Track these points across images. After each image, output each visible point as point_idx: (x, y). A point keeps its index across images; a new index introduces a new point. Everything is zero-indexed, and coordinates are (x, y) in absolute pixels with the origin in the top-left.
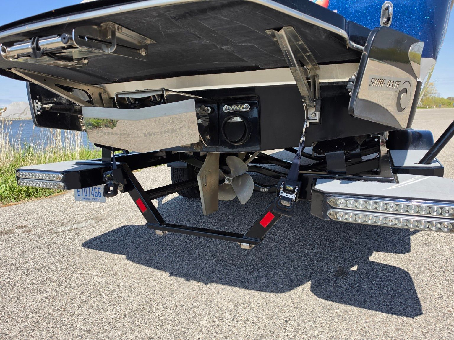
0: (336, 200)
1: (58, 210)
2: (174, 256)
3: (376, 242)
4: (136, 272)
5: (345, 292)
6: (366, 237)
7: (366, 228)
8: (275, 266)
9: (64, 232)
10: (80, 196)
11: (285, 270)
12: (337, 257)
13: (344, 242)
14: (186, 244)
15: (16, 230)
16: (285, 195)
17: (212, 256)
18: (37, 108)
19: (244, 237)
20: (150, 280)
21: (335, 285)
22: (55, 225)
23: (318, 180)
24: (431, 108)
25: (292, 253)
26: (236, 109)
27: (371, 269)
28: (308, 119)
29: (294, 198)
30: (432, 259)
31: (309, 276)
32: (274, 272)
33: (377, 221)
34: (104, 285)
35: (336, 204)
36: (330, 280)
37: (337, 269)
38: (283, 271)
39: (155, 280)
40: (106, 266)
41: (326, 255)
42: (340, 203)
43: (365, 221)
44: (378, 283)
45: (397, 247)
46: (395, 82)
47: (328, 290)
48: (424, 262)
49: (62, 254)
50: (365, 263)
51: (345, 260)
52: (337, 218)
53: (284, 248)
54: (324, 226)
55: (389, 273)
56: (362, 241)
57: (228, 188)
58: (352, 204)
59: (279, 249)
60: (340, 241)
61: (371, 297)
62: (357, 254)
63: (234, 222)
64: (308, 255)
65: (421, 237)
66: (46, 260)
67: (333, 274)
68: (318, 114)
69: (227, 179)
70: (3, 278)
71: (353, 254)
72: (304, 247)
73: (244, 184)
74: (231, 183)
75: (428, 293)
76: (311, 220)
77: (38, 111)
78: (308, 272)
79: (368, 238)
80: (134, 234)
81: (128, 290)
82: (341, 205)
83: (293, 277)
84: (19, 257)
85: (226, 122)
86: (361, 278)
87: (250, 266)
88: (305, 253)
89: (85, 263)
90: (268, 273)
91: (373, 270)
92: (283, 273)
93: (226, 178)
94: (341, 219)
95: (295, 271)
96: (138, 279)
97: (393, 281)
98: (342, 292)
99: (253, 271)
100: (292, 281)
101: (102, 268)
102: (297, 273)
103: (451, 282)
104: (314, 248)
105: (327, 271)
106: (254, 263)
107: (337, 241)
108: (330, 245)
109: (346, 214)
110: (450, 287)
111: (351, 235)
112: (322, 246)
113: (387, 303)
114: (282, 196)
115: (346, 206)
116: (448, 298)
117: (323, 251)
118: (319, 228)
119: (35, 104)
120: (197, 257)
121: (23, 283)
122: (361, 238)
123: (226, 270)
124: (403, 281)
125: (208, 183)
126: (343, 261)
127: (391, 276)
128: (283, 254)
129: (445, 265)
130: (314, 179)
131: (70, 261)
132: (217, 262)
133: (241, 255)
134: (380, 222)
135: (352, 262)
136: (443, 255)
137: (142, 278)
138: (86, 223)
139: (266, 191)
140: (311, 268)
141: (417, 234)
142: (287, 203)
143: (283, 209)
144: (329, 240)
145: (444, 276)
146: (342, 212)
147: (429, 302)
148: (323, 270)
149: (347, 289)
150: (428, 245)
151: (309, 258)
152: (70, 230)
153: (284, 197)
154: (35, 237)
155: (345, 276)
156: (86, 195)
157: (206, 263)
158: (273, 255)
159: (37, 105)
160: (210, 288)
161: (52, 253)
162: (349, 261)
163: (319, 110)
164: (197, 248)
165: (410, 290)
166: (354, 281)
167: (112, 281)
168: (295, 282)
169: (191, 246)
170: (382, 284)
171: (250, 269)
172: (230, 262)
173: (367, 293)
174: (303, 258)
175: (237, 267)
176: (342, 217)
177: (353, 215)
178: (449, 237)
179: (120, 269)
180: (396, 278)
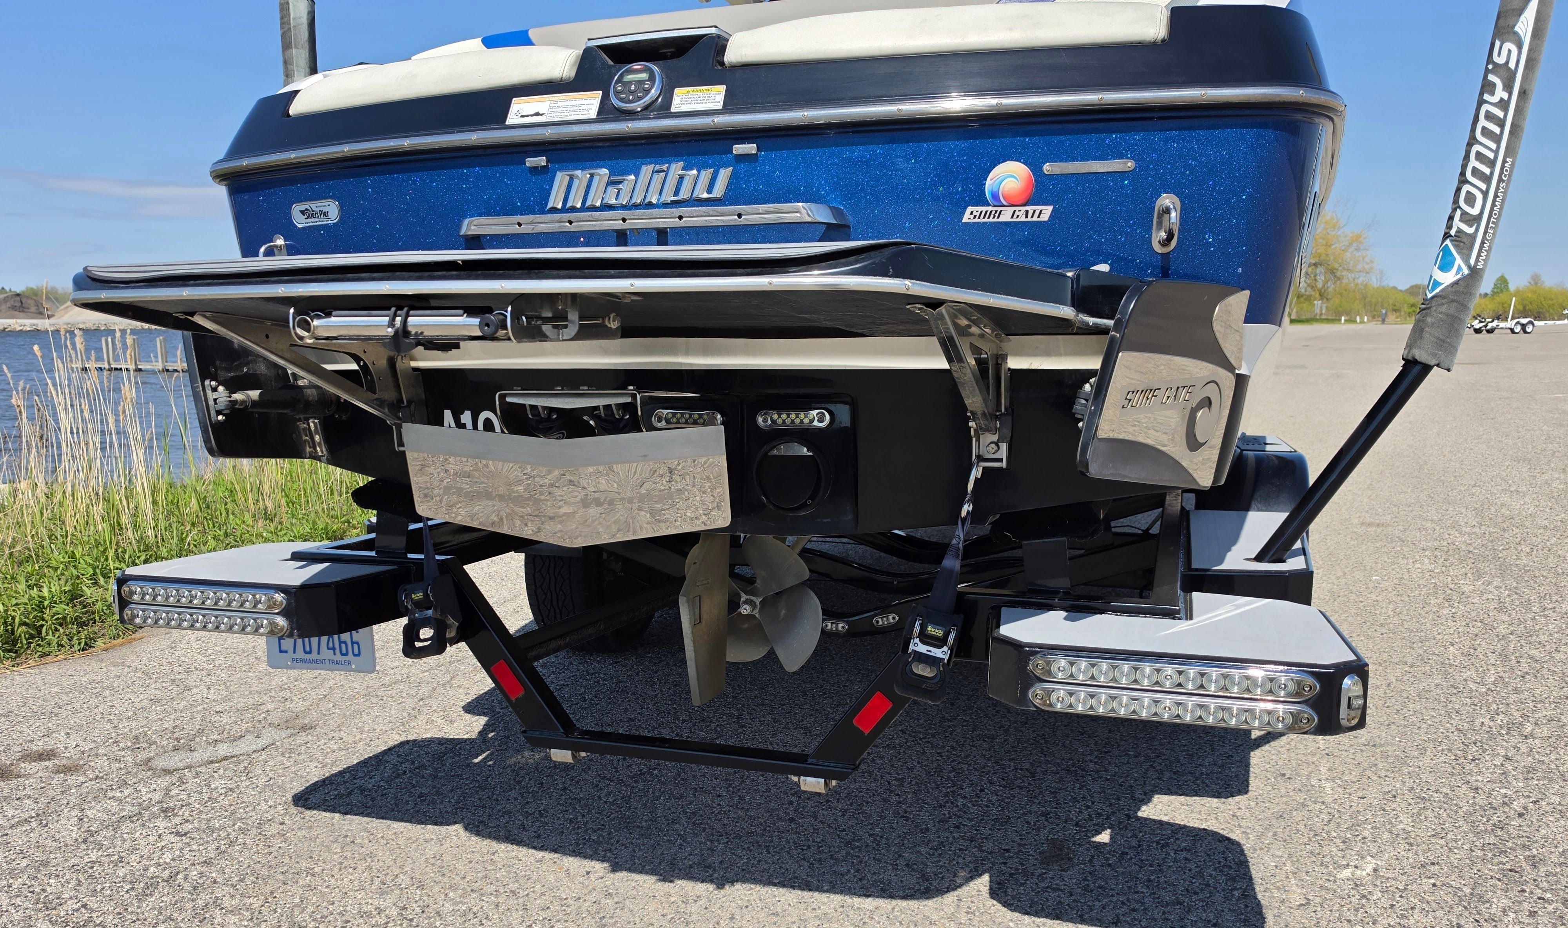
0: (1049, 663)
1: (142, 696)
2: (579, 828)
3: (1150, 772)
4: (480, 875)
5: (1066, 900)
6: (1125, 759)
7: (1125, 734)
8: (877, 845)
9: (198, 769)
10: (286, 652)
11: (906, 855)
12: (1045, 814)
13: (1063, 773)
14: (609, 794)
15: (23, 765)
16: (922, 648)
17: (694, 824)
18: (216, 403)
19: (810, 761)
20: (527, 895)
21: (1043, 885)
22: (154, 747)
23: (1004, 610)
24: (1355, 322)
25: (922, 807)
26: (793, 422)
27: (1134, 843)
28: (980, 458)
29: (946, 657)
30: (1295, 813)
31: (972, 866)
32: (878, 860)
33: (1137, 709)
34: (394, 912)
35: (1049, 673)
36: (1027, 874)
37: (1046, 847)
38: (900, 856)
39: (543, 894)
40: (381, 863)
41: (1015, 811)
42: (1056, 670)
43: (1113, 710)
44: (1152, 878)
45: (1207, 786)
46: (1181, 389)
47: (1024, 898)
48: (1274, 821)
49: (223, 834)
50: (1120, 829)
51: (1066, 822)
52: (1051, 705)
53: (898, 795)
54: (1006, 731)
55: (1182, 850)
56: (1113, 769)
57: (746, 626)
58: (1084, 673)
59: (884, 800)
60: (1052, 772)
61: (1134, 910)
62: (1097, 806)
63: (742, 726)
64: (965, 813)
65: (1274, 757)
66: (178, 853)
67: (1036, 859)
68: (1004, 447)
69: (746, 602)
70: (65, 907)
71: (1088, 807)
72: (954, 792)
73: (794, 615)
74: (756, 613)
75: (1274, 898)
76: (970, 715)
77: (219, 413)
78: (970, 856)
79: (1128, 763)
80: (436, 769)
81: (472, 922)
82: (1060, 674)
83: (928, 870)
84: (83, 846)
85: (766, 454)
86: (1110, 865)
87: (809, 847)
88: (957, 806)
89: (311, 857)
90: (861, 862)
91: (1139, 846)
92: (902, 862)
93: (744, 597)
94: (1059, 705)
95: (933, 854)
96: (492, 894)
97: (1190, 870)
98: (1060, 902)
99: (820, 860)
100: (927, 880)
101: (370, 868)
102: (940, 861)
103: (1335, 868)
104: (982, 795)
105: (1020, 851)
106: (818, 840)
107: (1045, 773)
108: (1026, 784)
109: (1071, 694)
110: (1329, 880)
111: (1083, 754)
112: (1005, 787)
113: (1172, 922)
114: (915, 652)
115: (1072, 676)
116: (1322, 906)
117: (1006, 800)
118: (993, 738)
119: (209, 392)
120: (649, 828)
121: (138, 919)
122: (1110, 763)
123: (742, 859)
124: (1215, 869)
125: (705, 616)
126: (1061, 826)
127: (1186, 859)
128: (896, 813)
129: (1326, 828)
130: (993, 608)
131: (258, 852)
132: (712, 841)
133: (780, 819)
134: (1145, 711)
135: (1085, 827)
136: (1323, 803)
137: (502, 890)
138: (258, 737)
139: (840, 629)
140: (975, 847)
141: (1263, 748)
142: (928, 669)
143: (917, 684)
144: (1021, 769)
145: (1319, 854)
146: (1061, 692)
147: (1275, 916)
148: (1008, 851)
149: (1071, 895)
150: (1290, 778)
151: (970, 820)
152: (212, 762)
153: (920, 654)
154: (104, 787)
155: (1066, 864)
156: (308, 649)
157: (681, 845)
158: (870, 815)
159: (216, 395)
160: (706, 908)
161: (188, 832)
162: (1077, 825)
163: (1008, 439)
164: (645, 805)
165: (1231, 890)
166: (1090, 873)
167: (416, 902)
168: (935, 883)
169: (627, 799)
170: (1163, 879)
171: (809, 854)
172: (750, 839)
173: (1123, 903)
174: (953, 821)
175: (771, 850)
176: (1062, 702)
177: (1085, 696)
178: (1345, 754)
179: (428, 870)
180: (1199, 863)
